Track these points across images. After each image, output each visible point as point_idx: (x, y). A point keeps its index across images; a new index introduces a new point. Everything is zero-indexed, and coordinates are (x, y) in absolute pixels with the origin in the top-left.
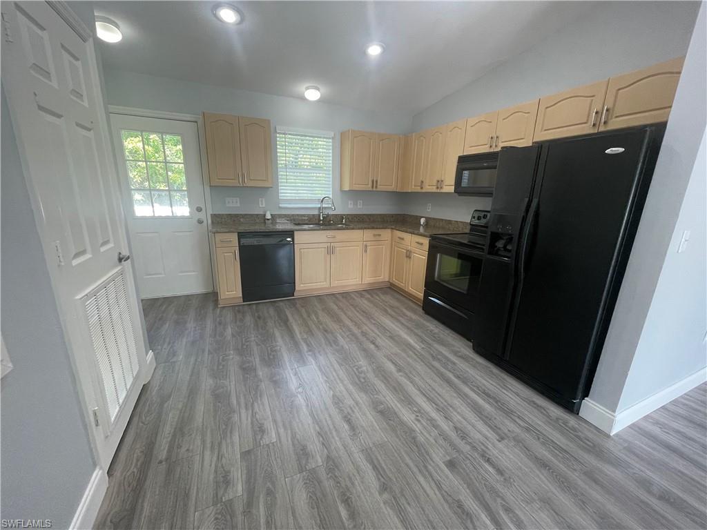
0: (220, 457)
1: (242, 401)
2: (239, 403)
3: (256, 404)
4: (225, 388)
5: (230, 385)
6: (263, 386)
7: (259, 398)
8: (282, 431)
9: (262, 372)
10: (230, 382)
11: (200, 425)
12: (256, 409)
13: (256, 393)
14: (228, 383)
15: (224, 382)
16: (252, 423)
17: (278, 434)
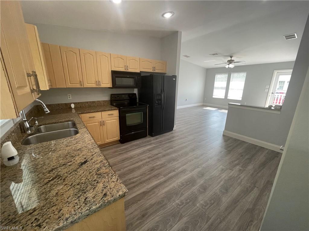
0: (239, 175)
1: (220, 180)
2: (221, 181)
3: (217, 175)
4: (221, 189)
5: (217, 189)
6: (207, 178)
7: (214, 176)
8: (218, 165)
9: (201, 182)
10: (216, 190)
11: (239, 186)
12: (218, 174)
13: (212, 178)
14: (218, 190)
15: (218, 192)
16: (223, 173)
17: (220, 166)
